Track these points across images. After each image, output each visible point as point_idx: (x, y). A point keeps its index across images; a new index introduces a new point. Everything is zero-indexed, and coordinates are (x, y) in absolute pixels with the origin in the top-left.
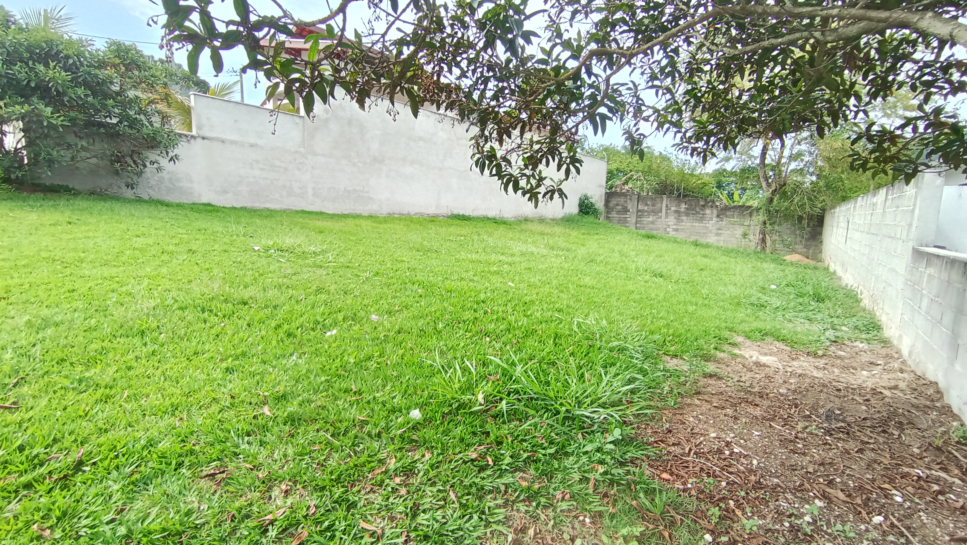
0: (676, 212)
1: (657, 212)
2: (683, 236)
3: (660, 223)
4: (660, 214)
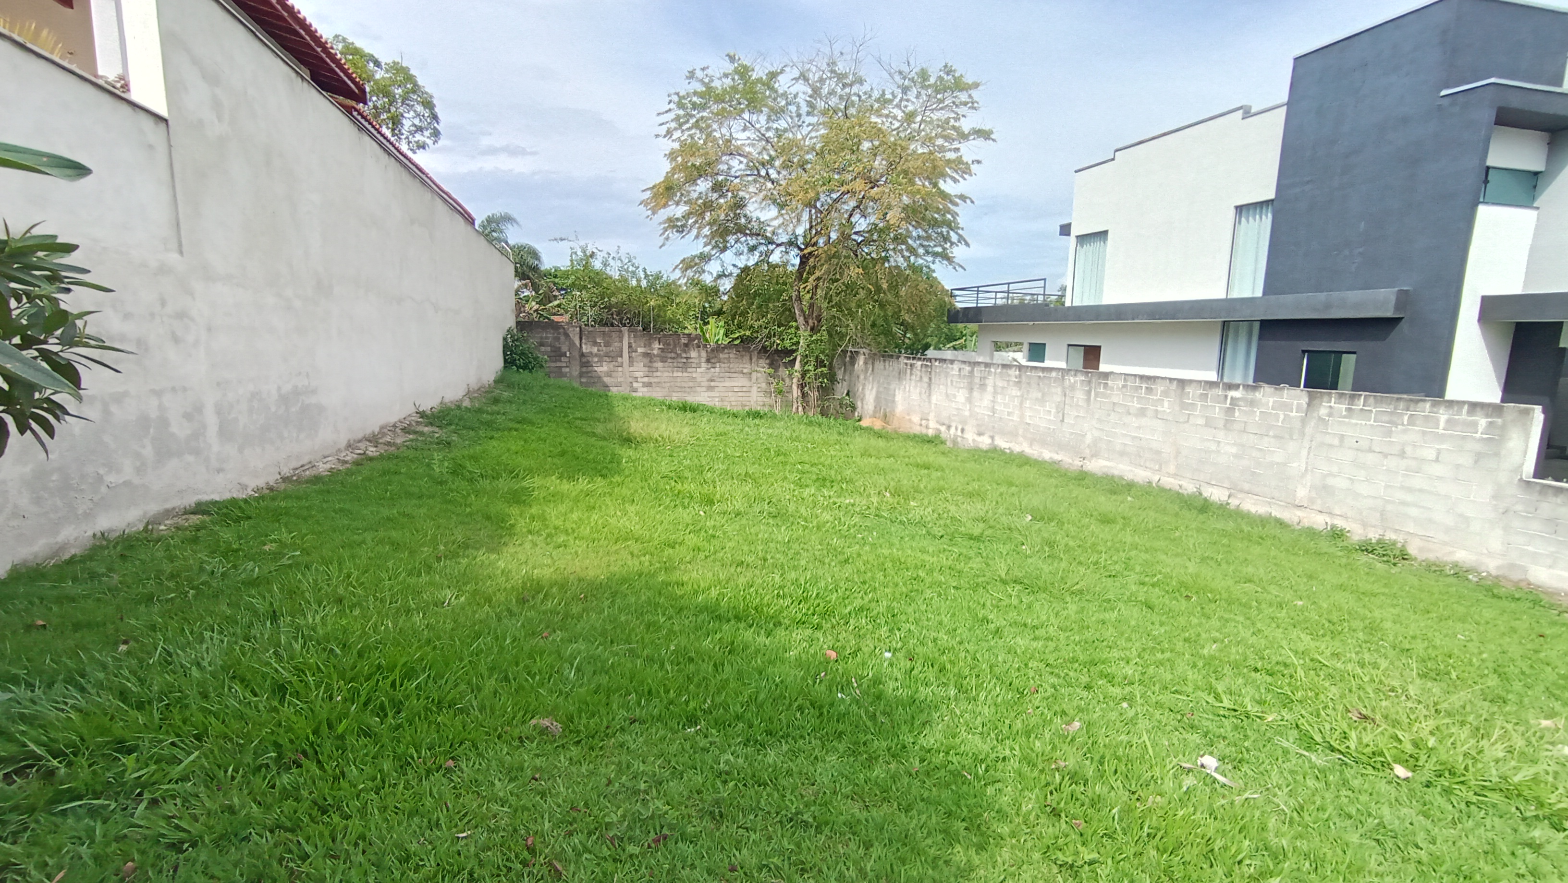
0: (646, 355)
1: (614, 357)
2: (660, 394)
3: (620, 374)
4: (619, 359)
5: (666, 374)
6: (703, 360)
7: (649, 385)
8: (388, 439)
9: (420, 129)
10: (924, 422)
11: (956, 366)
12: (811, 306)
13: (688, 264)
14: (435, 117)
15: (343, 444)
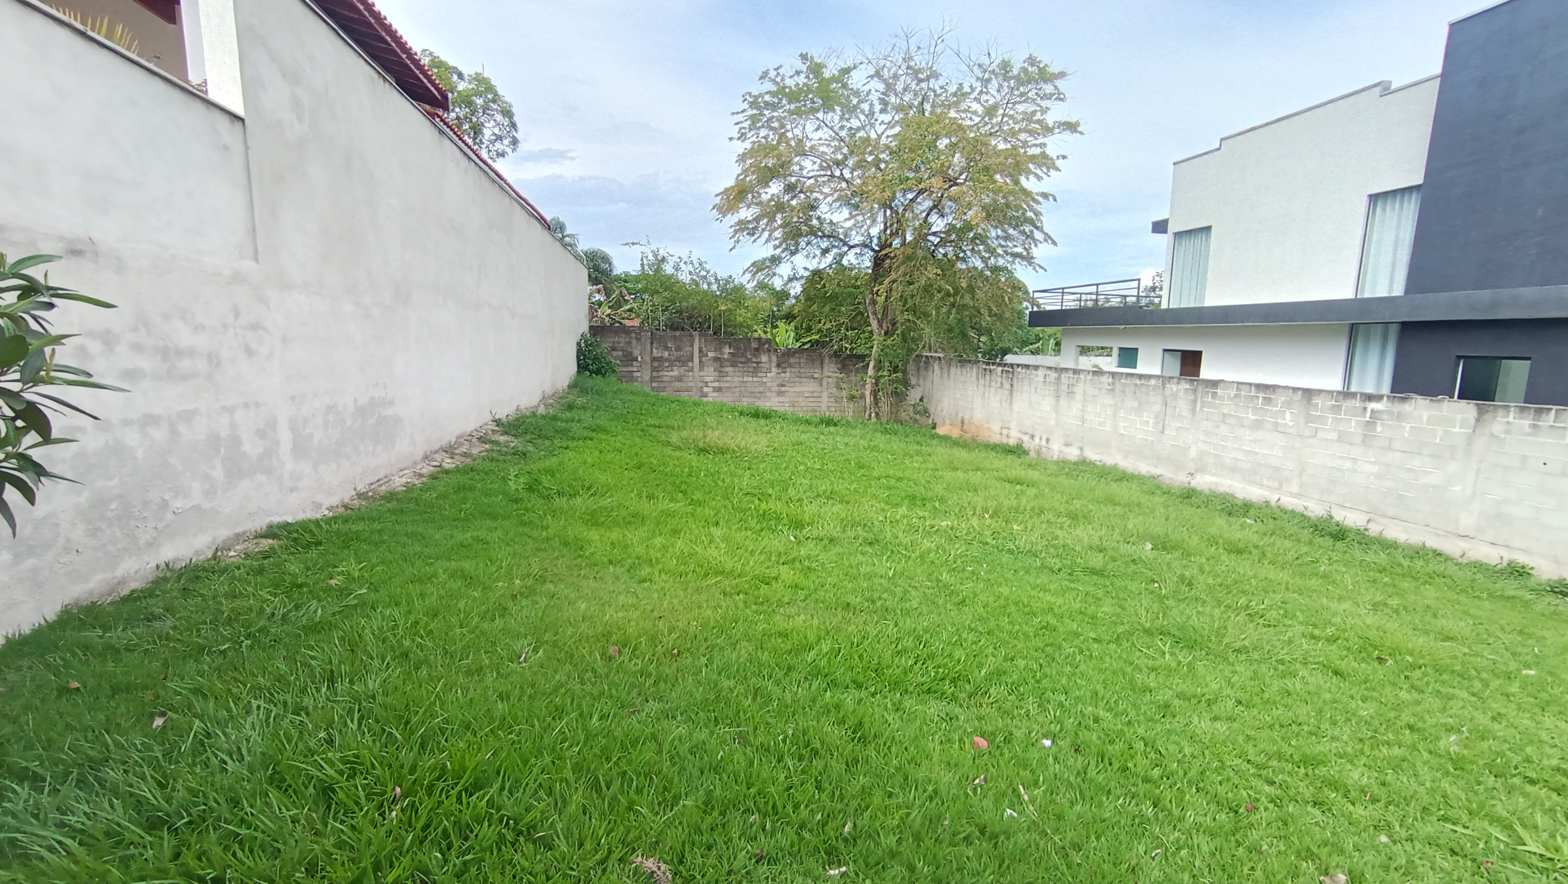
0: (716, 359)
1: (684, 361)
2: (730, 399)
3: (691, 379)
4: (690, 364)
5: (736, 379)
6: (774, 364)
7: (719, 390)
8: (464, 449)
9: (499, 138)
10: (1005, 432)
11: (1041, 372)
12: (885, 309)
13: (758, 267)
14: (514, 125)
15: (419, 455)
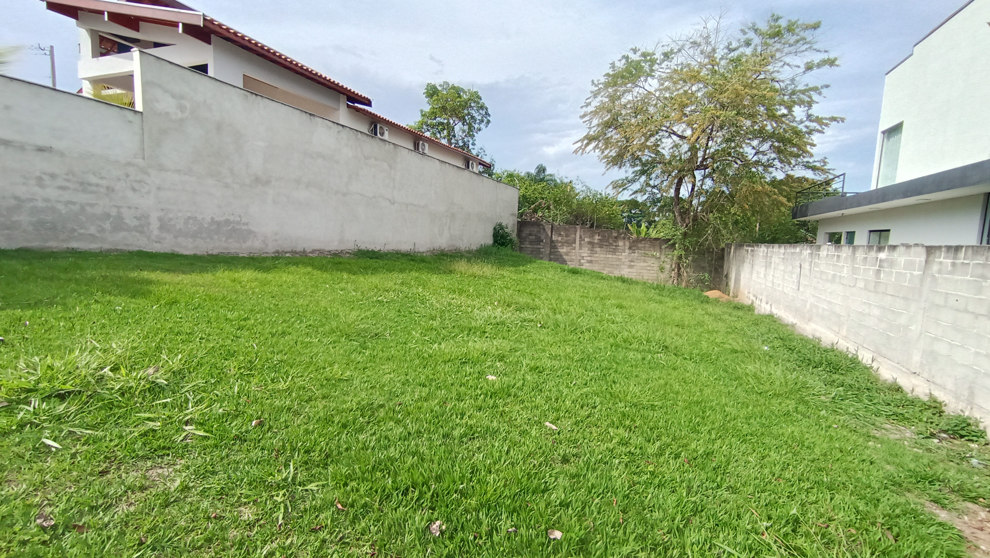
0: (589, 243)
1: (571, 243)
2: (598, 268)
3: (574, 254)
5: (602, 255)
6: (627, 247)
7: (590, 262)
10: (749, 295)
14: (487, 114)
